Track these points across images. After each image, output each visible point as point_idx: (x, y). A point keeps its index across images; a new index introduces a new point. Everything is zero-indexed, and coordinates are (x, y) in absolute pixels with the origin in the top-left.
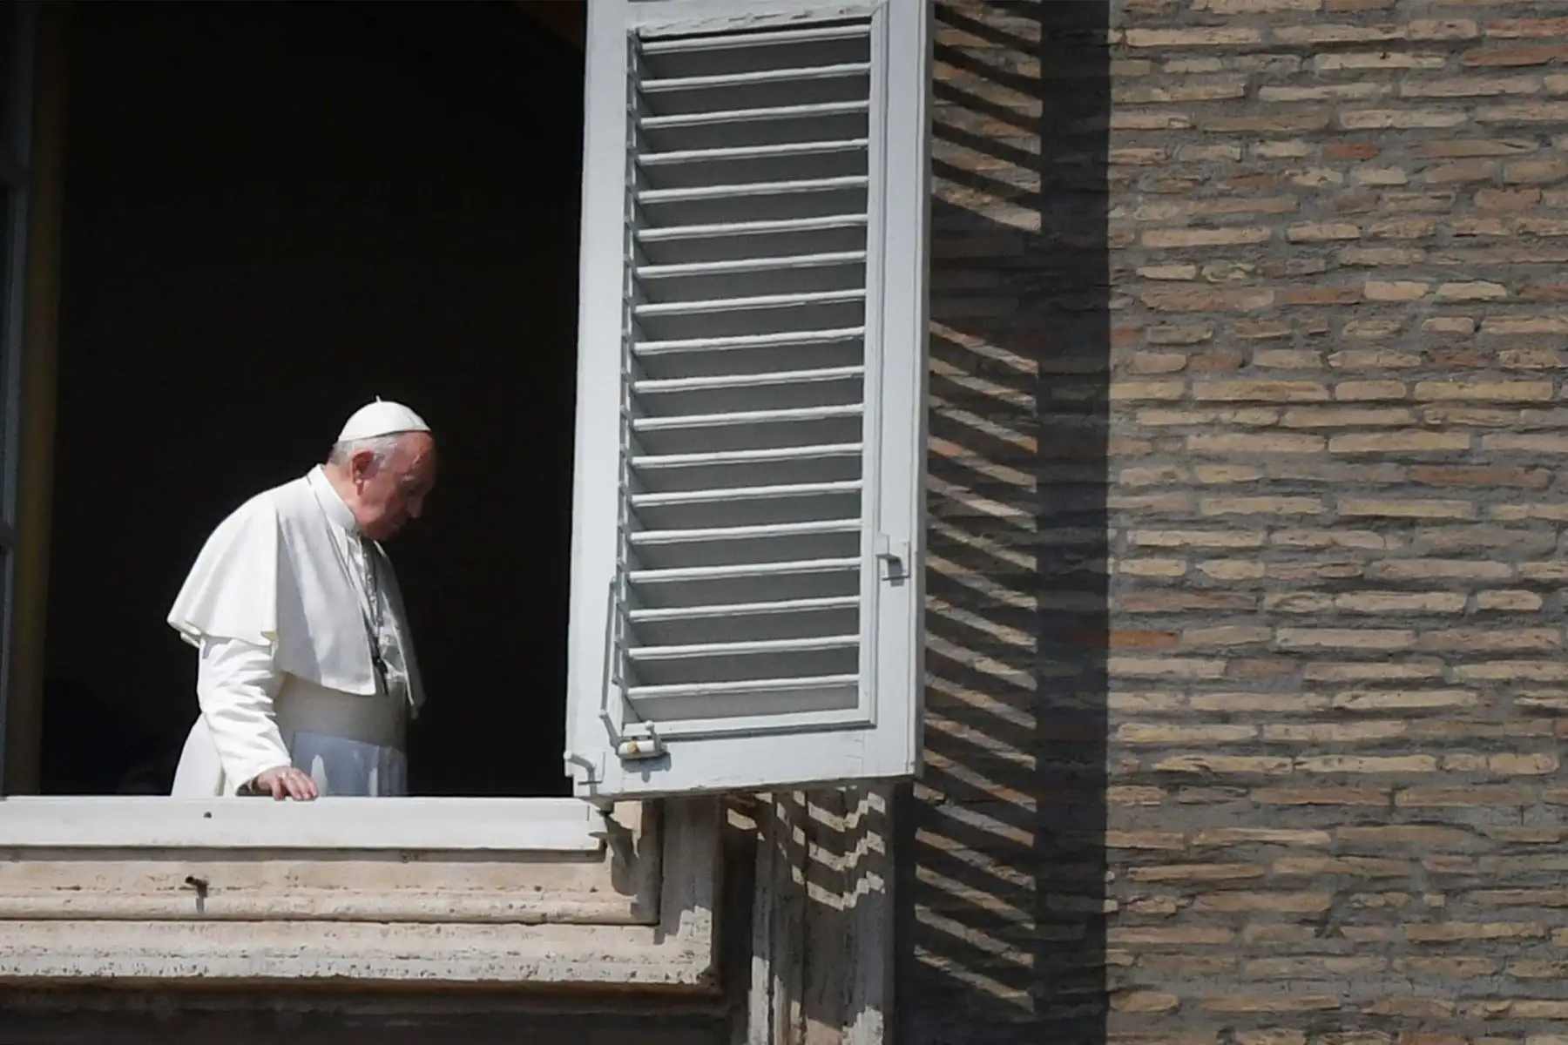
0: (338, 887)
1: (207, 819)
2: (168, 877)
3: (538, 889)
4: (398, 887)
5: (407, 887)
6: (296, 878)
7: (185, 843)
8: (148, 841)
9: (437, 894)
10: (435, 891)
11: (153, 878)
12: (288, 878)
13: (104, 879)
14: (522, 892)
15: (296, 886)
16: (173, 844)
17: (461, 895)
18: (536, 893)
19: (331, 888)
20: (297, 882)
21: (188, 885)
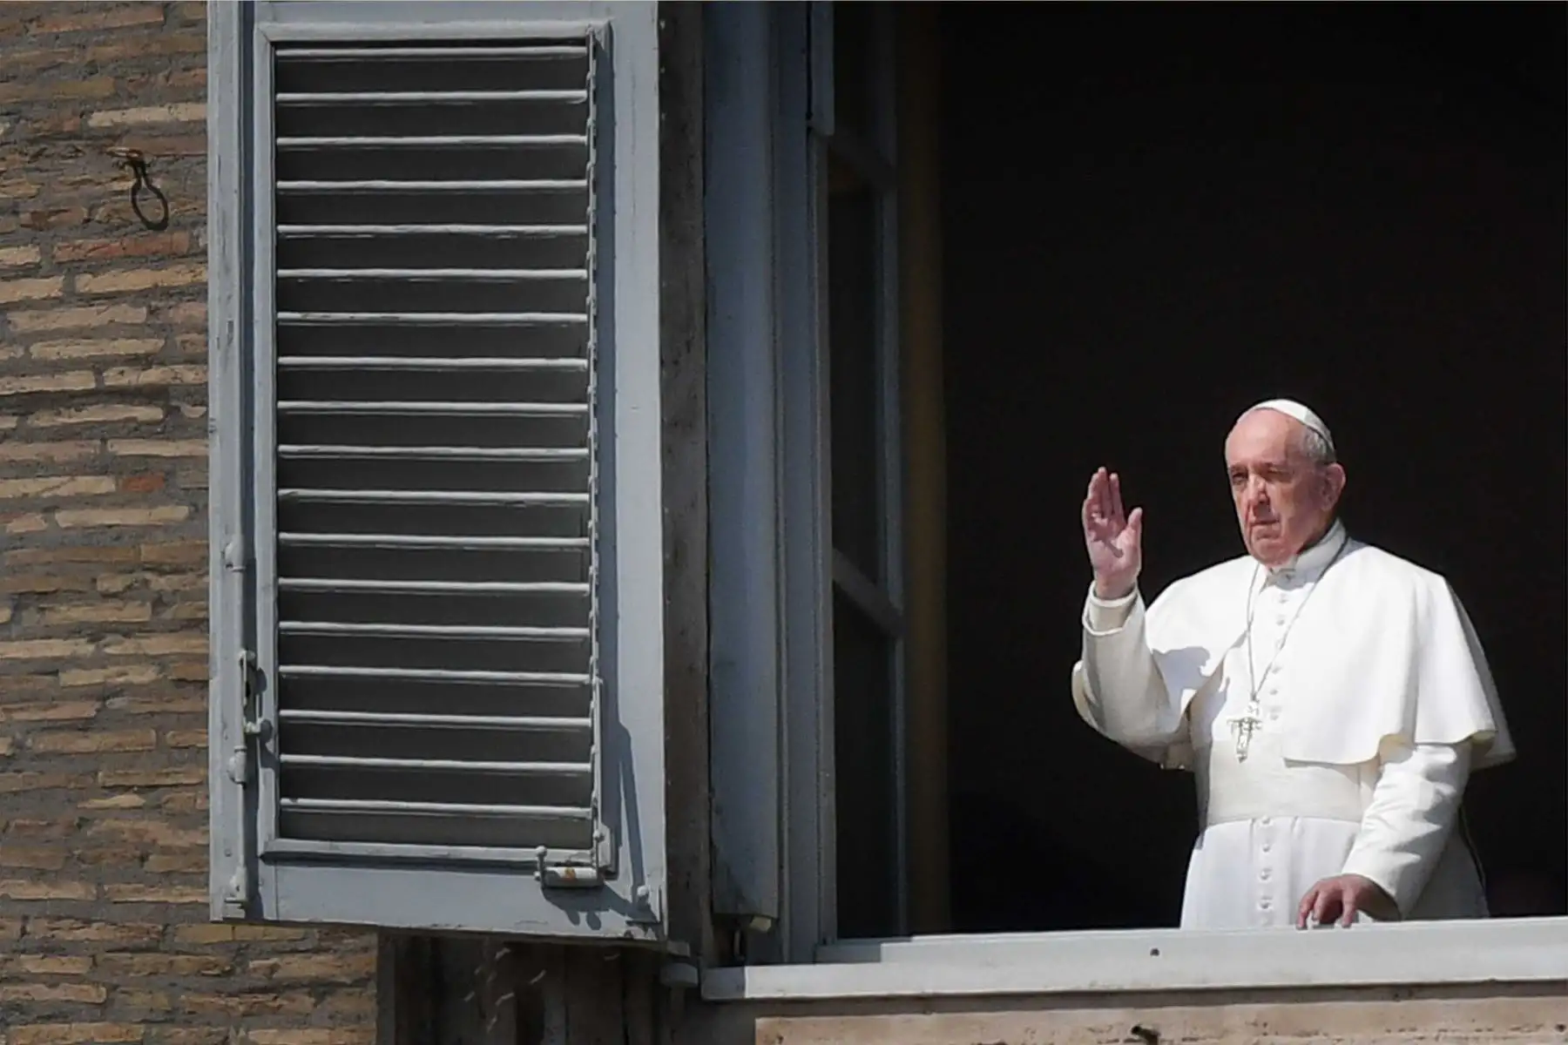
0: (1316, 1033)
1: (1154, 957)
2: (1111, 1027)
3: (1561, 1028)
4: (1389, 1031)
5: (1401, 1030)
6: (1265, 1025)
7: (1127, 987)
8: (1083, 984)
9: (1437, 1038)
10: (1435, 1035)
11: (1092, 1030)
12: (1255, 1024)
13: (1033, 1032)
14: (1541, 1032)
15: (1265, 1034)
16: (1114, 987)
17: (1467, 1038)
18: (1558, 1033)
19: (1308, 1035)
20: (1267, 1030)
21: (1136, 1037)
